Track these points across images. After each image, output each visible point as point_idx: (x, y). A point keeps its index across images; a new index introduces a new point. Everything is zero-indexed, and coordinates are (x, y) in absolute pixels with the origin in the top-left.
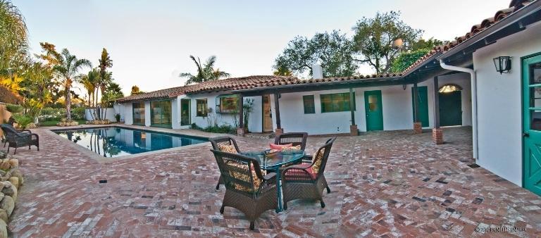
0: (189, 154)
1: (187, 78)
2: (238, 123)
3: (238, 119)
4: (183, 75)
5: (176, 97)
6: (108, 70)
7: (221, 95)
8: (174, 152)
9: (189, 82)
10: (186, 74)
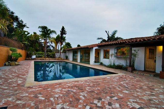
0: (91, 85)
1: (101, 40)
2: (128, 64)
3: (128, 62)
4: (99, 39)
5: (93, 48)
6: (64, 36)
7: (117, 47)
8: (82, 81)
9: (101, 42)
10: (100, 38)
